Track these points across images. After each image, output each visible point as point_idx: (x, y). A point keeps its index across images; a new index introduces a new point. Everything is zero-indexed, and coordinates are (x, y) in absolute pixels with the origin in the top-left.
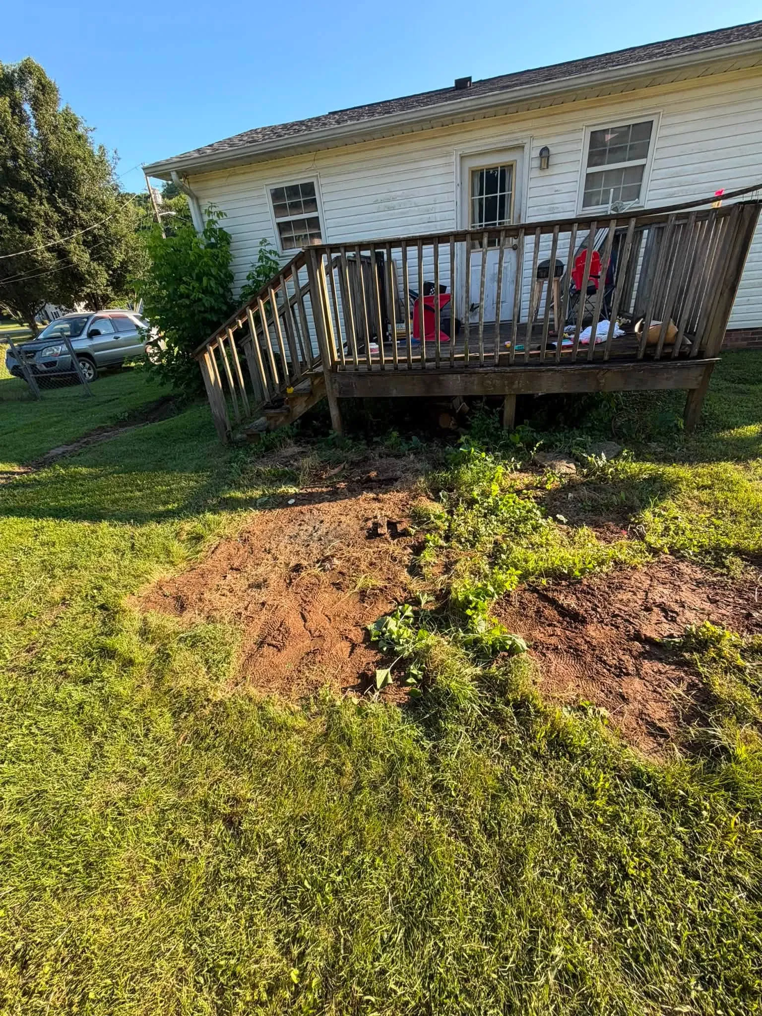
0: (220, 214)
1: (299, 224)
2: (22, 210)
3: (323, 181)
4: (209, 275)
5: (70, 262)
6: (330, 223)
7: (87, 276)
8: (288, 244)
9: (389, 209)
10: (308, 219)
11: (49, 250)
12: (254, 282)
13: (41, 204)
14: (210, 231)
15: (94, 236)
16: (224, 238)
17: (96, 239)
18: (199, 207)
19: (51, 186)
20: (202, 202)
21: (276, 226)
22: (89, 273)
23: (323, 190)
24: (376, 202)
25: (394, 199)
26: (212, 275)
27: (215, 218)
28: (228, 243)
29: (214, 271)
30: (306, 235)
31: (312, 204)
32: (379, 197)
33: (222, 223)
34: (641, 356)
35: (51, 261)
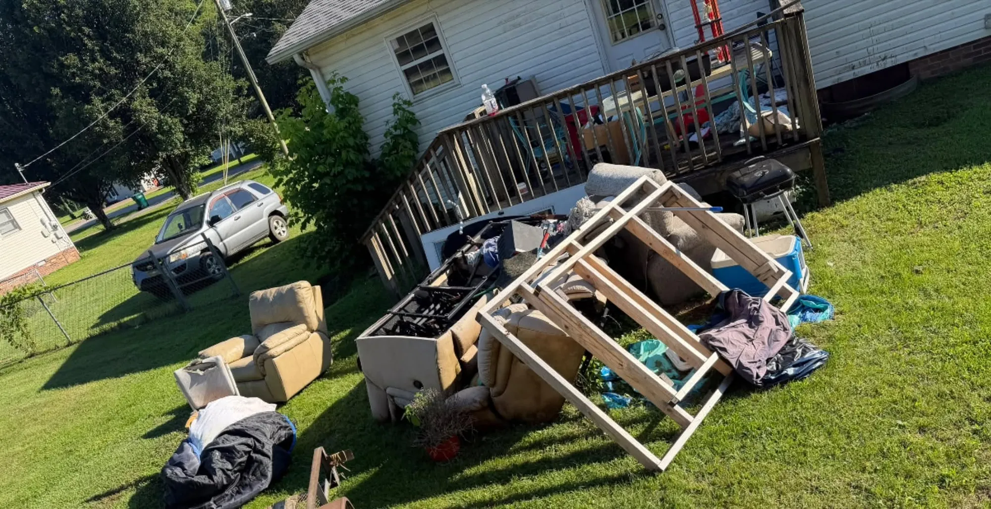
0: (344, 80)
1: (427, 65)
2: (74, 75)
3: (441, 19)
4: (346, 146)
5: (138, 123)
6: (456, 57)
7: (159, 136)
8: (419, 87)
9: (515, 26)
10: (434, 59)
11: (112, 116)
12: (391, 138)
13: (94, 60)
14: (336, 99)
15: (159, 81)
16: (353, 100)
17: (162, 82)
18: (323, 76)
19: (101, 35)
20: (324, 70)
21: (402, 74)
22: (163, 133)
23: (444, 27)
24: (500, 23)
25: (518, 16)
26: (349, 146)
27: (339, 84)
28: (357, 105)
29: (351, 141)
30: (435, 75)
31: (434, 43)
32: (504, 18)
33: (346, 87)
34: (749, 151)
35: (116, 127)
